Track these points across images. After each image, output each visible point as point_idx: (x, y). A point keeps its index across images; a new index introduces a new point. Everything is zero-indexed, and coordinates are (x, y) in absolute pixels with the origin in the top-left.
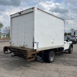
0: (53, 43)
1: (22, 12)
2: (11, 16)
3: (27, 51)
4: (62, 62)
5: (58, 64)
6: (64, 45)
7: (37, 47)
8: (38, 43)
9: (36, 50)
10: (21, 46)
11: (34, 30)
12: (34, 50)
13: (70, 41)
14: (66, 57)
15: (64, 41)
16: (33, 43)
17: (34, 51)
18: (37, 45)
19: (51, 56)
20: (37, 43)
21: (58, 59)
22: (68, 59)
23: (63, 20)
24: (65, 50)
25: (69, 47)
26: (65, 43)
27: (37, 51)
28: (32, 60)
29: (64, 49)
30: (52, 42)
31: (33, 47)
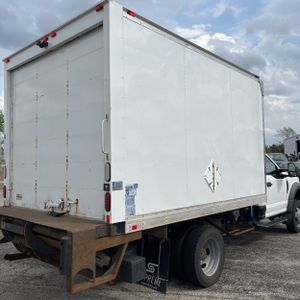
0: (211, 186)
1: (54, 34)
2: (7, 60)
3: (71, 235)
4: (262, 284)
5: (246, 291)
6: (264, 197)
7: (127, 210)
8: (136, 186)
9: (121, 225)
10: (50, 204)
11: (107, 117)
12: (109, 225)
13: (290, 176)
14: (276, 252)
15: (267, 174)
16: (107, 188)
17: (109, 235)
18: (130, 201)
19: (208, 253)
20: (128, 189)
21: (241, 264)
22: (288, 263)
23: (257, 77)
24: (272, 218)
25: (286, 202)
26: (269, 185)
27: (128, 230)
28: (99, 281)
29: (268, 215)
30: (210, 180)
31: (107, 213)
